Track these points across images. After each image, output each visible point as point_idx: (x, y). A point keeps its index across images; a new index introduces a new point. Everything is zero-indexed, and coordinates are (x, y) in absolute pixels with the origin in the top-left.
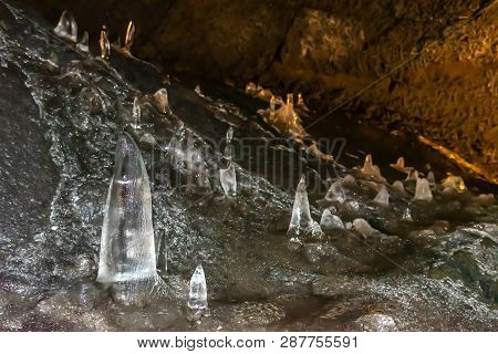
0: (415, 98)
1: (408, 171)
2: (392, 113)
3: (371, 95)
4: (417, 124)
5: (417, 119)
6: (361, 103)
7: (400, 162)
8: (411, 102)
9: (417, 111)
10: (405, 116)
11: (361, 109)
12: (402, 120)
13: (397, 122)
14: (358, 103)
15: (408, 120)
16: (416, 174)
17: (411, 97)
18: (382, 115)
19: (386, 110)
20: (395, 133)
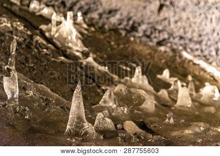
0: (180, 19)
1: (172, 81)
2: (160, 32)
3: (142, 16)
4: (182, 42)
5: (181, 38)
6: (134, 22)
7: (166, 74)
8: (176, 22)
9: (182, 31)
10: (171, 35)
11: (134, 28)
12: (169, 38)
13: (164, 40)
14: (131, 22)
15: (174, 38)
16: (179, 83)
17: (177, 18)
18: (152, 33)
19: (155, 29)
20: (162, 48)
